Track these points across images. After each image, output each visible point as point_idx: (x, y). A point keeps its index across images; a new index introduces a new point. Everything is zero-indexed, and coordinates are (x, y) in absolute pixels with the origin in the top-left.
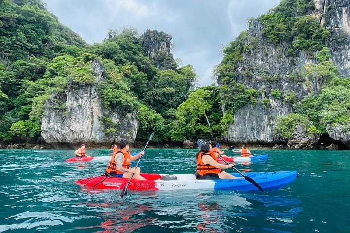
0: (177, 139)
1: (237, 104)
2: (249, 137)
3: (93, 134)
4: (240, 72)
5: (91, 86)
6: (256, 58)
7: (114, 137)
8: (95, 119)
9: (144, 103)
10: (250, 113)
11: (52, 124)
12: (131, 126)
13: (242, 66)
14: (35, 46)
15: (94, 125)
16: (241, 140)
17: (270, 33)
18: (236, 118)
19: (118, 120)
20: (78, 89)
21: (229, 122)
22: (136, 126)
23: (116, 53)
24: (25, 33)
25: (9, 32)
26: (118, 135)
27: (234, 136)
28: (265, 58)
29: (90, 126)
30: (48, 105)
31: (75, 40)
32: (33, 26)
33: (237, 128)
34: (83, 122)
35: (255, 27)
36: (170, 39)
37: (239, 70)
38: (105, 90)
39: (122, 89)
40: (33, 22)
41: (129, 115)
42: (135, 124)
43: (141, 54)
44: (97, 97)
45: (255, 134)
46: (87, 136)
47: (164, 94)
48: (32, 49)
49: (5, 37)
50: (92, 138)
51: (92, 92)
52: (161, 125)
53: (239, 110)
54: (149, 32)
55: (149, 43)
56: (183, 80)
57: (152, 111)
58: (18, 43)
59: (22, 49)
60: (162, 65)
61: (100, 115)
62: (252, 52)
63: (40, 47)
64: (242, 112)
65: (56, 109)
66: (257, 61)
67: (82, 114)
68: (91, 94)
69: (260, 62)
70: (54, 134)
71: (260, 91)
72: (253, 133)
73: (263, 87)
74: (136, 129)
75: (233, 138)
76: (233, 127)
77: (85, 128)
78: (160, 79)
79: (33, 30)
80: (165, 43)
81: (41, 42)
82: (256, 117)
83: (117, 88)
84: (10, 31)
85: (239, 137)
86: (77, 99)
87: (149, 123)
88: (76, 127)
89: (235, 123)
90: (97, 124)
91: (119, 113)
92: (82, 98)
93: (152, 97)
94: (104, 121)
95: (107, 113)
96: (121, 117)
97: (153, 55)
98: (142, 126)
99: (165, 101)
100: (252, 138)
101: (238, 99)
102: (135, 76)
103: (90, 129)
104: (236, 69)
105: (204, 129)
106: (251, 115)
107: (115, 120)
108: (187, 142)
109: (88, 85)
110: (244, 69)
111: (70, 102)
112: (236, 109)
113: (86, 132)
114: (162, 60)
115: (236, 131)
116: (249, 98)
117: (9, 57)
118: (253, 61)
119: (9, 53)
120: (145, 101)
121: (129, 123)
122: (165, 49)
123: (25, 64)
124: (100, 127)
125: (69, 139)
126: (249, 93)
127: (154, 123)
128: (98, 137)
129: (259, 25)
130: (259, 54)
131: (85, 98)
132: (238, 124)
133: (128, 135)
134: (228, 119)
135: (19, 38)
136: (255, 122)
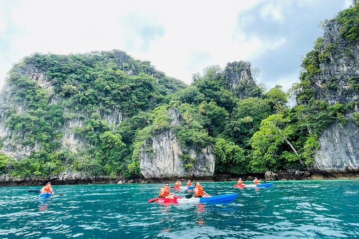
0: (257, 170)
1: (320, 125)
2: (345, 165)
3: (175, 170)
4: (320, 86)
5: (169, 129)
6: (338, 65)
7: (193, 171)
8: (176, 157)
9: (224, 136)
10: (341, 134)
11: (145, 163)
12: (207, 160)
13: (321, 78)
14: (143, 103)
15: (175, 161)
16: (335, 169)
17: (350, 32)
18: (323, 142)
19: (195, 156)
20: (160, 134)
21: (314, 148)
22: (212, 160)
23: (195, 95)
24: (137, 95)
25: (127, 98)
26: (197, 169)
27: (324, 164)
28: (352, 62)
29: (172, 163)
30: (142, 149)
31: (179, 86)
32: (141, 89)
33: (326, 154)
34: (165, 160)
35: (330, 29)
36: (250, 66)
37: (319, 84)
38: (180, 132)
39: (195, 128)
40: (142, 86)
41: (204, 150)
42: (211, 158)
43: (222, 89)
44: (175, 138)
45: (354, 160)
46: (170, 172)
47: (244, 124)
48: (141, 105)
49: (124, 102)
50: (174, 173)
51: (170, 135)
52: (240, 157)
53: (325, 132)
54: (229, 65)
55: (230, 75)
56: (265, 106)
57: (231, 143)
58: (133, 104)
59: (135, 107)
60: (244, 94)
61: (181, 153)
62: (332, 59)
63: (147, 103)
64: (329, 134)
65: (147, 152)
66: (341, 68)
67: (164, 153)
68: (169, 137)
69: (345, 69)
70: (148, 171)
71: (350, 104)
72: (350, 158)
73: (355, 98)
74: (214, 163)
75: (323, 166)
76: (321, 153)
77: (167, 165)
78: (239, 109)
79: (142, 91)
80: (245, 71)
81: (146, 99)
82: (351, 138)
83: (190, 128)
84: (128, 96)
85: (330, 164)
86: (159, 142)
87: (228, 155)
88: (160, 165)
89: (322, 149)
90: (178, 161)
91: (196, 150)
92: (162, 141)
93: (231, 129)
94: (183, 158)
95: (186, 150)
96: (198, 153)
97: (234, 86)
98: (221, 160)
99: (246, 131)
100: (351, 165)
101: (320, 118)
102: (211, 113)
103: (172, 166)
104: (314, 83)
105: (289, 158)
106: (342, 136)
107: (193, 156)
108: (268, 173)
109: (166, 129)
110: (324, 82)
111: (155, 146)
112: (320, 131)
113: (169, 169)
114: (244, 89)
115: (325, 158)
116: (335, 115)
117: (129, 115)
118: (335, 69)
119: (128, 112)
120: (225, 134)
121: (204, 158)
122: (246, 77)
123: (137, 118)
124: (180, 164)
125: (157, 175)
126: (332, 109)
127: (233, 155)
128: (180, 172)
129: (335, 25)
130: (341, 60)
131: (164, 140)
132: (327, 149)
133: (205, 169)
134: (312, 144)
135: (133, 100)
136: (349, 145)
